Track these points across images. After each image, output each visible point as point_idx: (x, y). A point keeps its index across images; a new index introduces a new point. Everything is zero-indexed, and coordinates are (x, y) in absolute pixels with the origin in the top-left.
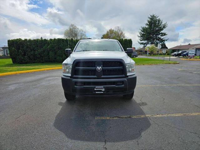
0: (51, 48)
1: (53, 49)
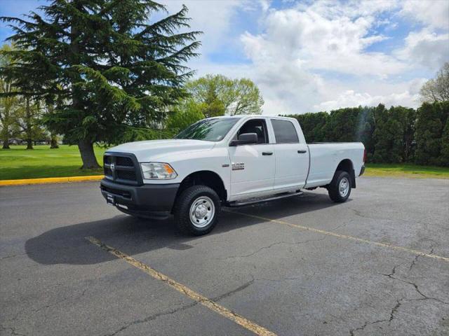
0: (328, 130)
1: (330, 132)
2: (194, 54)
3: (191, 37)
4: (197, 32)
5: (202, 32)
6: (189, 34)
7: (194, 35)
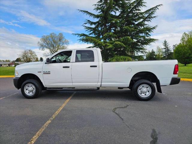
2: (154, 17)
3: (156, 8)
4: (159, 5)
5: (162, 5)
6: (155, 7)
7: (158, 7)
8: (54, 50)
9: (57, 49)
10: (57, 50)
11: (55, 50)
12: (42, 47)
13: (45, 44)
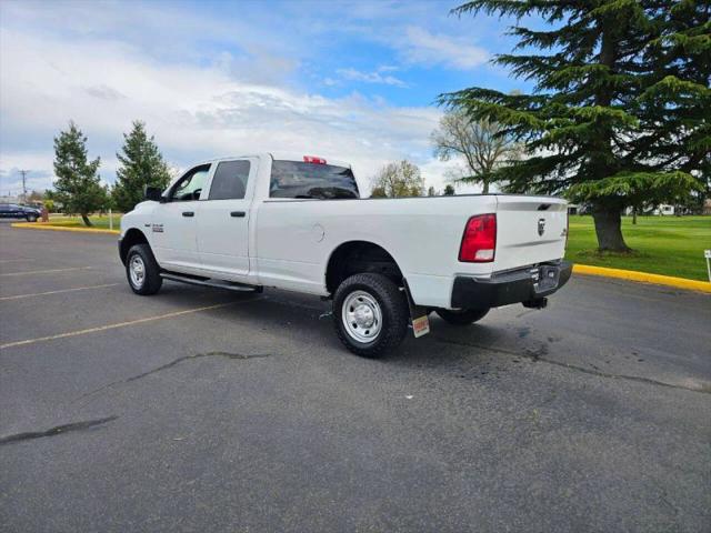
8: (482, 158)
9: (492, 153)
10: (496, 155)
11: (486, 157)
12: (443, 149)
13: (452, 139)
